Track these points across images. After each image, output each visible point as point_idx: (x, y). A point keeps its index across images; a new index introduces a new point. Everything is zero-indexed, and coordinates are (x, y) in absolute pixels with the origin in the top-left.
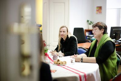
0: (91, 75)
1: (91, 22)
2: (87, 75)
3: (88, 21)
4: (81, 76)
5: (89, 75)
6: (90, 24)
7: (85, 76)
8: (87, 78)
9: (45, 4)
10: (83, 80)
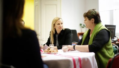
0: (86, 60)
1: (84, 25)
2: (81, 59)
3: (81, 25)
4: (76, 60)
5: (84, 59)
6: (83, 27)
7: (80, 60)
8: (82, 62)
9: (37, 7)
10: (78, 64)
